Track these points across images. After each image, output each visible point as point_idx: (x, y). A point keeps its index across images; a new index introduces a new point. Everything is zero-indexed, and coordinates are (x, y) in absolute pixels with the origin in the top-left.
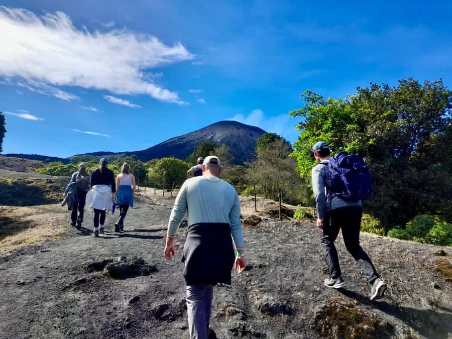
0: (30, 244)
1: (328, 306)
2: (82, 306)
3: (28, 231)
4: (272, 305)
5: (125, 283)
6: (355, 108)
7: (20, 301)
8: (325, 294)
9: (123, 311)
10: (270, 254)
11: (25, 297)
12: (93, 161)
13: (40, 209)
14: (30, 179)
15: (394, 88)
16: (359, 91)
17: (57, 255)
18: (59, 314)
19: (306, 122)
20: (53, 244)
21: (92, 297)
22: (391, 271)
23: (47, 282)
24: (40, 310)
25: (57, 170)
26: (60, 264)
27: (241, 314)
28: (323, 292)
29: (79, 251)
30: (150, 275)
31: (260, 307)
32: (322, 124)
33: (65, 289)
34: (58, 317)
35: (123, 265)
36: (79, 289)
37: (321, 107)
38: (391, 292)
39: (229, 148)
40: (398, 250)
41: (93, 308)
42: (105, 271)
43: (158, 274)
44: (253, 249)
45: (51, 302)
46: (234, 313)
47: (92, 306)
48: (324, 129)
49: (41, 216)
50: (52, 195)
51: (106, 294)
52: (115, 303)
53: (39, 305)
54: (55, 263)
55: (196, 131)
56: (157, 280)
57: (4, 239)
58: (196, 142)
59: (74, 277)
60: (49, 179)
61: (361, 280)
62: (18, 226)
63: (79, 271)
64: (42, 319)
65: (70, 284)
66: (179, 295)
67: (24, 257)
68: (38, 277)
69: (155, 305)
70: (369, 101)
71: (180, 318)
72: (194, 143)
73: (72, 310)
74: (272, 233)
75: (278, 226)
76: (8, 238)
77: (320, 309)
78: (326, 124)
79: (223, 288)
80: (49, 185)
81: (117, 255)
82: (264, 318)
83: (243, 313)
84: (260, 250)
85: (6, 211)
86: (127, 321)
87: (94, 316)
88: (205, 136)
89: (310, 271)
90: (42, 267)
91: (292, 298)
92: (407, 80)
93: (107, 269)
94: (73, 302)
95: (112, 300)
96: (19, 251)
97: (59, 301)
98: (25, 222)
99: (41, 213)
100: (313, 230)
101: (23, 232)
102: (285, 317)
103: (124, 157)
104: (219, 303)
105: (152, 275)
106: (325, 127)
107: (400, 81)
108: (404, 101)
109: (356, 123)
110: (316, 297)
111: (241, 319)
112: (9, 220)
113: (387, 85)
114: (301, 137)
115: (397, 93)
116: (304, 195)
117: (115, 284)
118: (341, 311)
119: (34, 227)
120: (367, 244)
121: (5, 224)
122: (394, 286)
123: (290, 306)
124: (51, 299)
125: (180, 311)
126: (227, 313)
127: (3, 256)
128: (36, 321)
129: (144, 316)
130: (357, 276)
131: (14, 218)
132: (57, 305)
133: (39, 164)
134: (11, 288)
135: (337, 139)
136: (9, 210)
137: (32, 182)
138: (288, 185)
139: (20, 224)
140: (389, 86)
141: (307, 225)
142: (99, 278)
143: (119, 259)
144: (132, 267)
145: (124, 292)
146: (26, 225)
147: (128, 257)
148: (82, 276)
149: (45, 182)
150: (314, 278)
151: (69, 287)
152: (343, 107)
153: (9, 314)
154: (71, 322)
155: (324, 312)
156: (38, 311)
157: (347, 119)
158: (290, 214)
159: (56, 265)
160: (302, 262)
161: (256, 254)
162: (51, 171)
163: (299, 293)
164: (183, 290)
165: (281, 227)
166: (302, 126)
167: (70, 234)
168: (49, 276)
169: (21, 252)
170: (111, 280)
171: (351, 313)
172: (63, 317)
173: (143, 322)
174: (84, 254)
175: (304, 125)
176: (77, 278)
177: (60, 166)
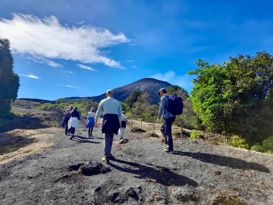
0: (34, 152)
1: (220, 196)
2: (67, 192)
3: (33, 144)
4: (184, 195)
5: (92, 178)
6: (229, 70)
7: (30, 188)
8: (217, 188)
9: (91, 196)
10: (180, 162)
11: (33, 186)
12: (69, 103)
13: (39, 131)
14: (33, 113)
15: (254, 57)
16: (231, 59)
17: (51, 160)
18: (53, 197)
19: (198, 78)
20: (47, 153)
21: (72, 187)
22: (259, 174)
23: (45, 177)
24: (41, 194)
25: (48, 108)
26: (53, 166)
27: (164, 200)
28: (216, 187)
29: (63, 157)
30: (106, 173)
31: (176, 196)
32: (208, 80)
33: (56, 181)
34: (53, 199)
35: (90, 167)
36: (64, 181)
37: (207, 69)
38: (261, 188)
39: (149, 95)
40: (263, 160)
41: (73, 194)
42: (80, 170)
43: (111, 173)
44: (169, 158)
45: (48, 189)
46: (160, 199)
47: (72, 193)
48: (209, 83)
49: (40, 135)
50: (46, 123)
51: (81, 185)
52: (86, 191)
53: (41, 191)
54: (50, 165)
55: (129, 85)
56: (111, 177)
57: (18, 149)
58: (129, 91)
59: (61, 174)
60: (44, 113)
61: (240, 179)
62: (27, 142)
63: (64, 170)
64: (43, 200)
65: (59, 178)
66: (125, 187)
67: (31, 161)
68: (40, 174)
69: (111, 193)
70: (238, 66)
71: (126, 201)
72: (128, 91)
73: (61, 195)
74: (180, 148)
75: (183, 144)
76: (21, 149)
77: (215, 198)
78: (210, 79)
79: (151, 182)
80: (44, 117)
81: (86, 160)
82: (179, 203)
83: (166, 200)
84: (173, 159)
85: (20, 132)
86: (94, 203)
87: (74, 199)
88: (135, 87)
89: (207, 173)
90: (42, 167)
91: (196, 191)
92: (262, 52)
93: (81, 169)
94: (61, 190)
95: (84, 189)
96: (28, 157)
97: (53, 189)
98: (31, 139)
99: (40, 134)
100: (206, 146)
101: (30, 145)
102: (192, 203)
103: (87, 100)
104: (150, 193)
105: (108, 174)
106: (210, 82)
107: (257, 53)
108: (260, 65)
109: (230, 79)
110: (212, 190)
111: (165, 203)
112: (21, 138)
113: (249, 55)
114: (195, 88)
115: (255, 60)
116: (195, 123)
117: (85, 178)
118: (229, 200)
119: (36, 142)
120: (242, 156)
121: (20, 140)
122: (262, 184)
123: (195, 196)
124: (48, 188)
125: (126, 197)
126: (155, 199)
127: (19, 160)
128: (40, 201)
129: (104, 200)
130: (237, 177)
131: (24, 136)
132: (52, 192)
133: (38, 104)
134: (25, 180)
135: (217, 89)
136: (22, 132)
137: (34, 115)
138: (186, 117)
139: (28, 140)
140: (250, 56)
141: (202, 143)
142: (76, 175)
143: (88, 163)
144: (95, 168)
145: (92, 184)
146: (31, 141)
147: (93, 162)
148: (66, 173)
149: (41, 115)
150: (210, 178)
151: (59, 180)
152: (221, 69)
153: (24, 196)
154: (61, 202)
155: (218, 200)
156: (40, 195)
157: (224, 77)
158: (188, 135)
159: (50, 166)
160: (201, 167)
161: (171, 161)
162: (45, 108)
163: (201, 187)
164: (127, 184)
165: (185, 144)
166: (195, 81)
167: (58, 147)
168: (47, 173)
169: (29, 158)
170: (83, 176)
171: (236, 202)
172: (55, 199)
173: (104, 203)
174: (66, 159)
175: (197, 80)
176: (63, 174)
177: (50, 105)
